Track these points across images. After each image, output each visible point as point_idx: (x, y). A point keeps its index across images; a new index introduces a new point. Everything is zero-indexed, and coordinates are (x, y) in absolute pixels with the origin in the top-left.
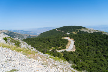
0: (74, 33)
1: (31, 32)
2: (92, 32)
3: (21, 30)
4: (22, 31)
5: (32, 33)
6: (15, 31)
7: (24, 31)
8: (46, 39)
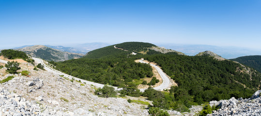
0: (142, 52)
1: (72, 48)
2: (165, 52)
3: (60, 46)
4: (61, 48)
5: (74, 50)
6: (53, 47)
7: (64, 48)
8: (106, 62)
